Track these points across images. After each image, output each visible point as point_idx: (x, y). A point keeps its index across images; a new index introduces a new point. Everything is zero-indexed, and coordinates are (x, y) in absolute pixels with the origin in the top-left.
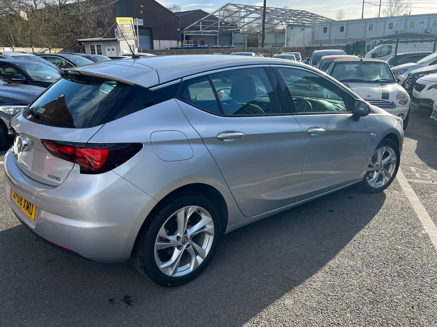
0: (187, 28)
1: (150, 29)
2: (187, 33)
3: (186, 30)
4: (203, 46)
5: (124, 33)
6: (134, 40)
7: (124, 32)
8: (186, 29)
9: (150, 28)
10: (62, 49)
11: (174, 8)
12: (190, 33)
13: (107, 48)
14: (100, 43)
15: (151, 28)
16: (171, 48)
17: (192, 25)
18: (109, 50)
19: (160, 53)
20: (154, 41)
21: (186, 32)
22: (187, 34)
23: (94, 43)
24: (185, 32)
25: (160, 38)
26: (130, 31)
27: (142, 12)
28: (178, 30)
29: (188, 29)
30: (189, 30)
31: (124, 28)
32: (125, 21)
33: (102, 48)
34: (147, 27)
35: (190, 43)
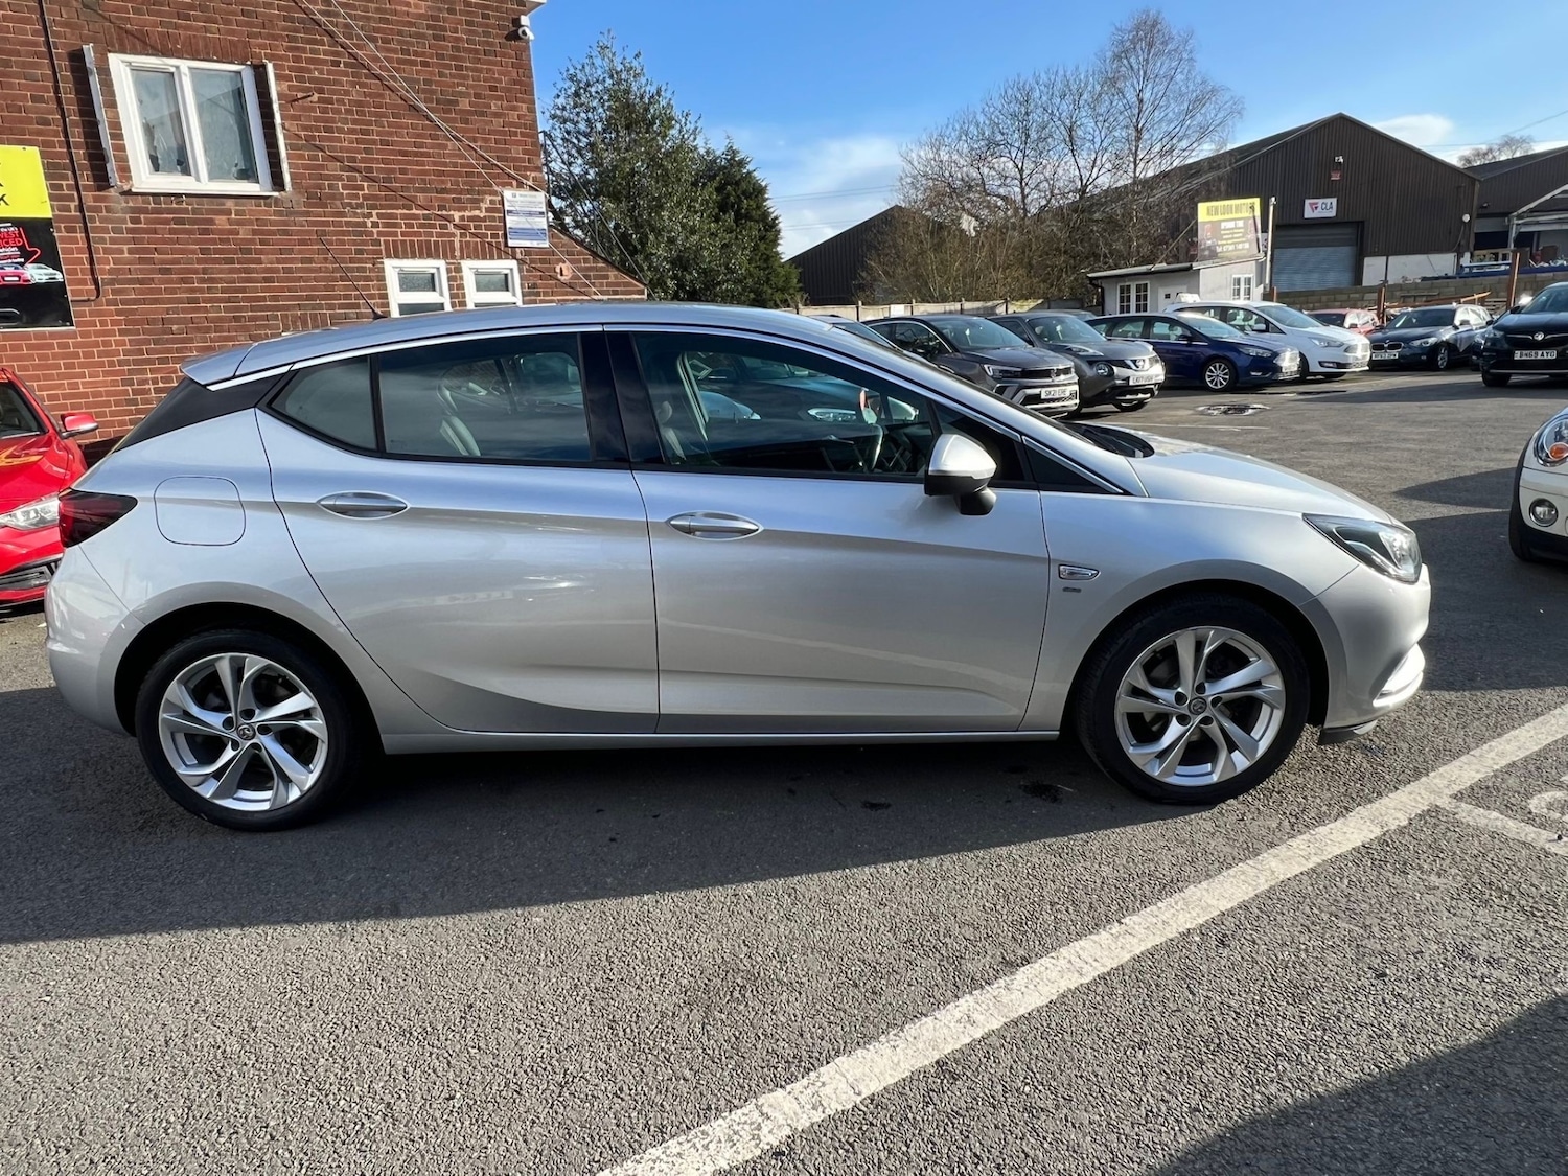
0: (1525, 209)
1: (1359, 225)
2: (1525, 224)
3: (1519, 217)
4: (1546, 265)
5: (1219, 246)
6: (1254, 262)
7: (1220, 243)
8: (1520, 211)
9: (1358, 222)
10: (1040, 301)
11: (1504, 146)
12: (1538, 223)
13: (1162, 292)
14: (1146, 279)
15: (1363, 222)
16: (1424, 279)
17: (1548, 196)
18: (1167, 296)
19: (1357, 295)
20: (1368, 261)
21: (1520, 221)
22: (1523, 230)
23: (1129, 281)
24: (1516, 222)
25: (1388, 251)
26: (1243, 237)
27: (1336, 177)
28: (1466, 218)
29: (1532, 211)
30: (1535, 214)
31: (1223, 232)
32: (1229, 210)
33: (1148, 293)
34: (1346, 220)
35: (1500, 256)
